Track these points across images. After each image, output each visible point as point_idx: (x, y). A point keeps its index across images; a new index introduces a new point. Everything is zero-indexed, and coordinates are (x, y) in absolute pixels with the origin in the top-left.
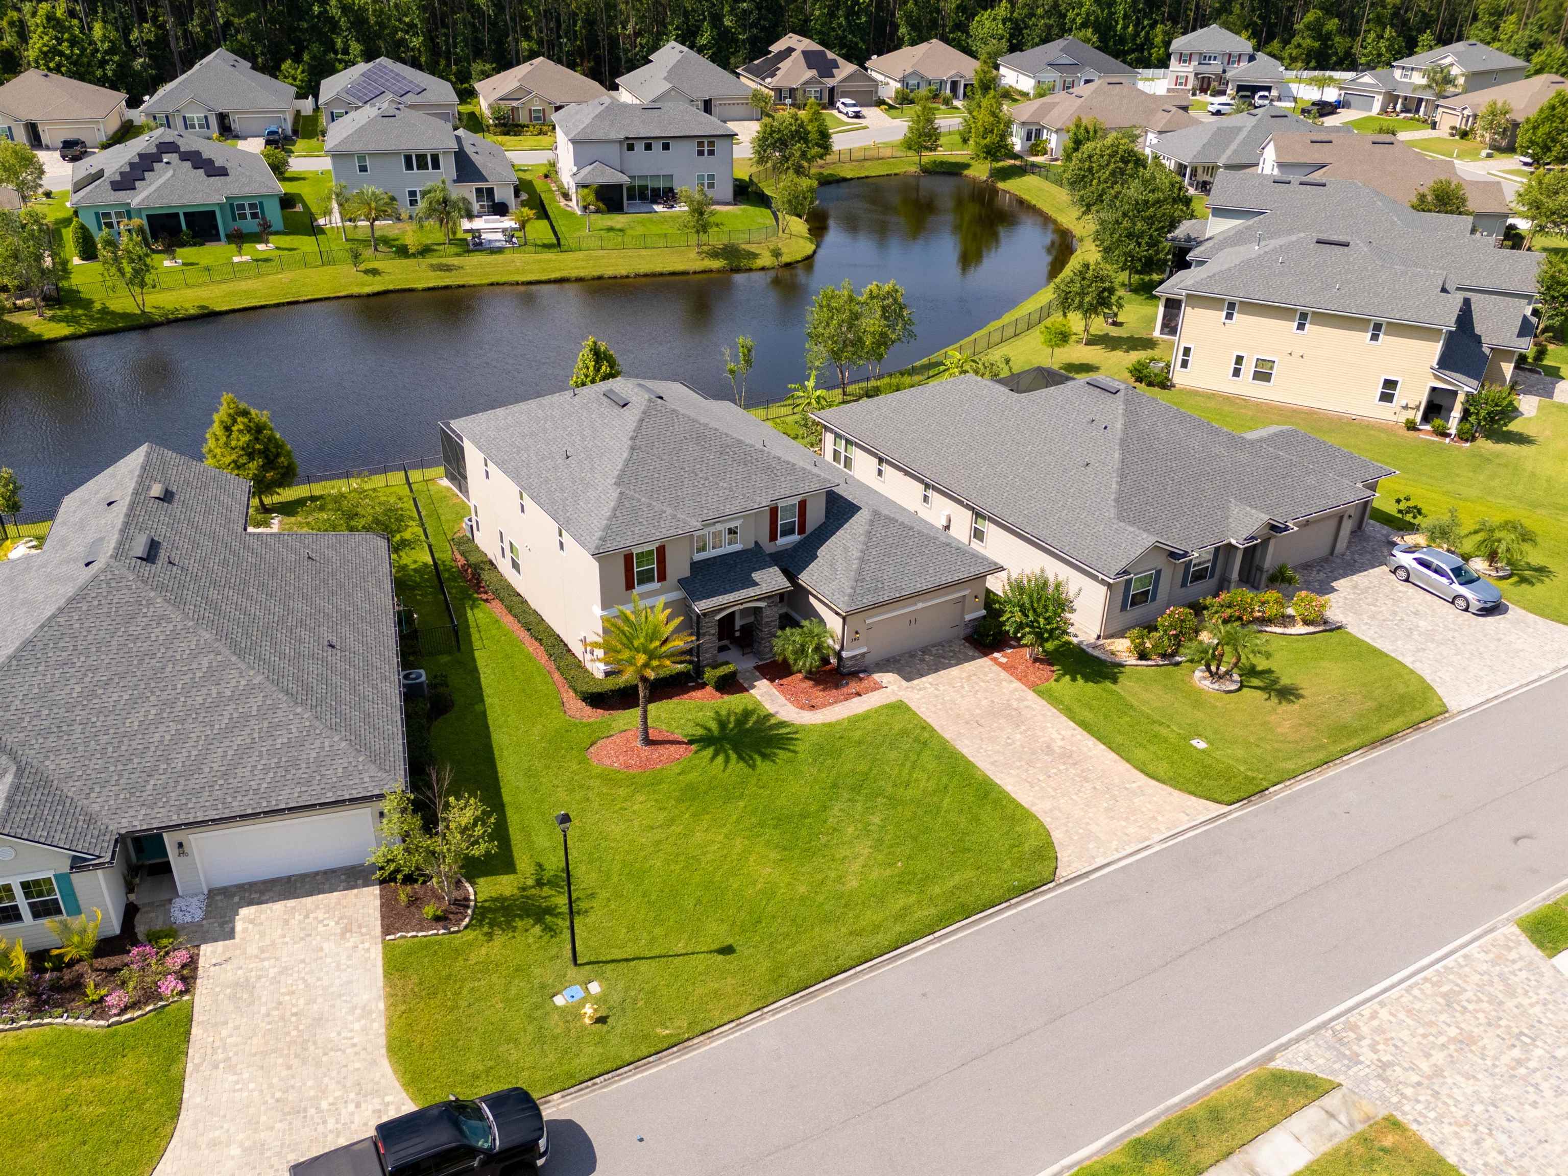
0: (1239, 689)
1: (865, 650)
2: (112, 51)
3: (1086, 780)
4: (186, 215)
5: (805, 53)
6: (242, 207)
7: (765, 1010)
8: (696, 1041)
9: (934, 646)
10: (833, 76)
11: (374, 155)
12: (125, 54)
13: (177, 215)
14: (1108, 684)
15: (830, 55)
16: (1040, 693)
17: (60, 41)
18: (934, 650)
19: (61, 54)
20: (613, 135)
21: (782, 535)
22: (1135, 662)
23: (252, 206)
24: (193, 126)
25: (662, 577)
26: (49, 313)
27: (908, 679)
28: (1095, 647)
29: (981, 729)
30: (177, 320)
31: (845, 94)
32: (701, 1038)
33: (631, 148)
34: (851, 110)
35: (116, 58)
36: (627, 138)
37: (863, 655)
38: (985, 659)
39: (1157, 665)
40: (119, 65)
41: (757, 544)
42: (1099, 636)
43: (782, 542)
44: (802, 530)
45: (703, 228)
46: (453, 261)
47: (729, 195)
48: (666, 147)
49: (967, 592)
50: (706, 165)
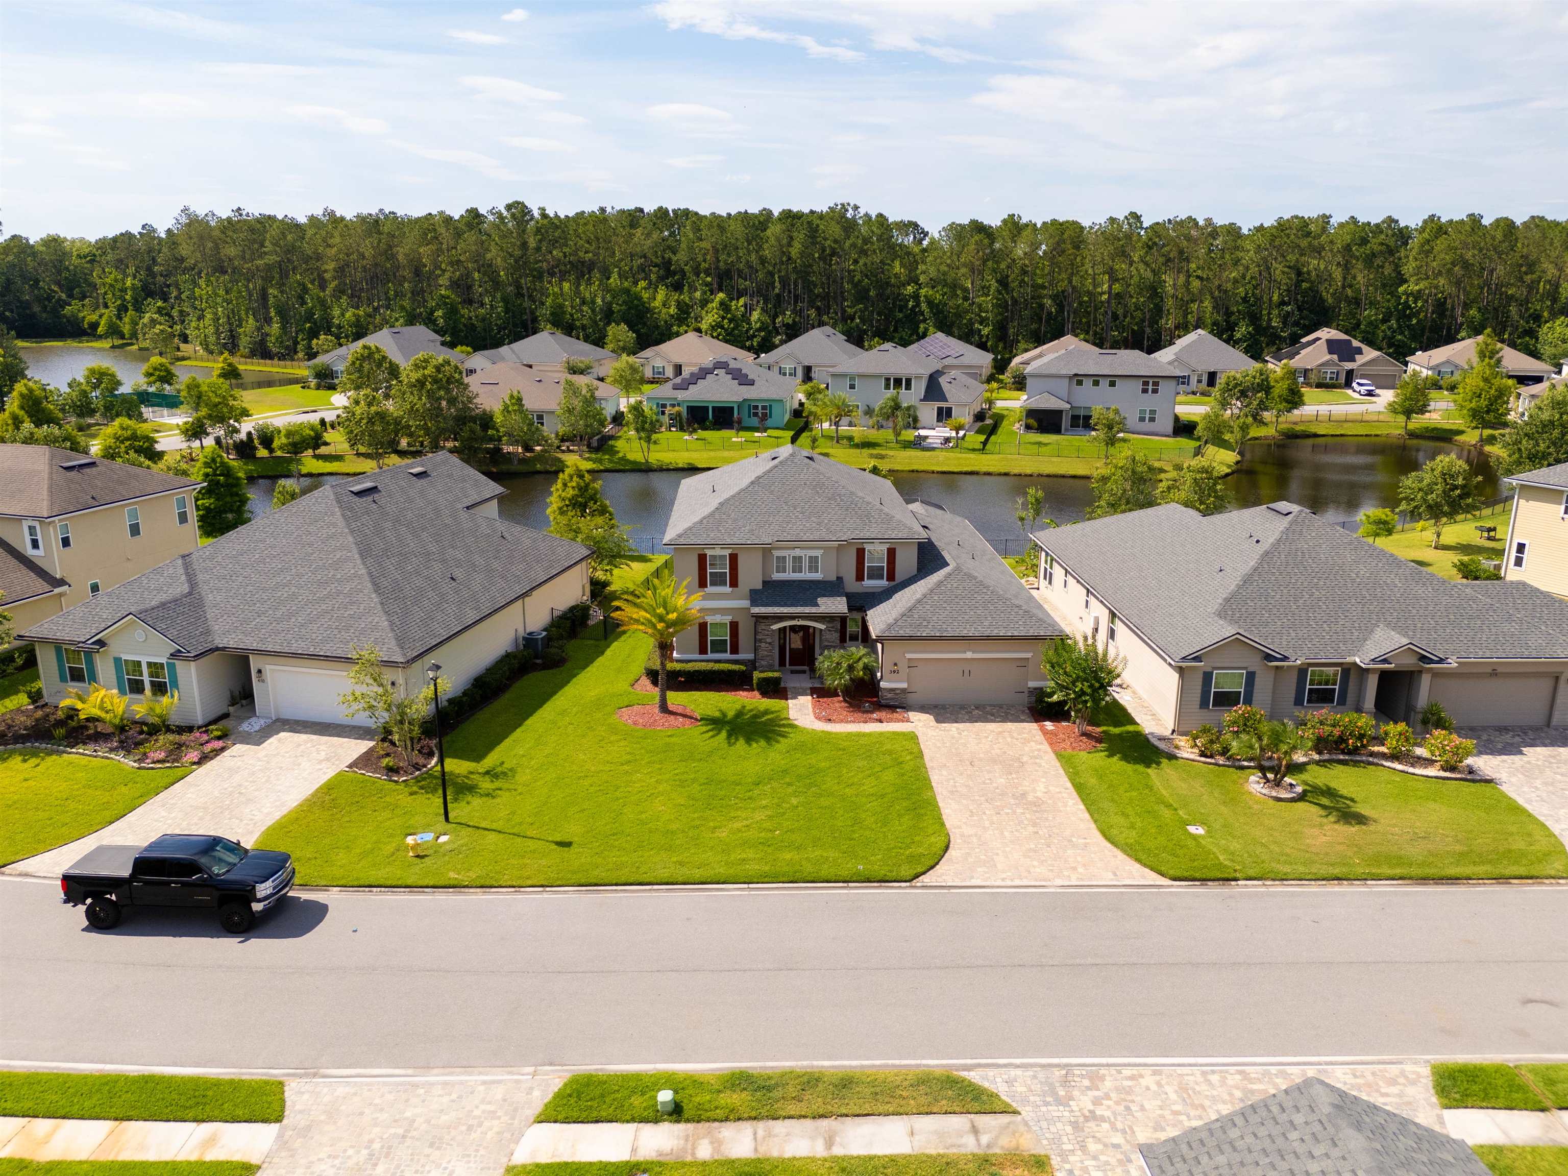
0: (1292, 800)
1: (904, 685)
2: (759, 330)
3: (1035, 825)
4: (713, 408)
5: (1330, 342)
6: (756, 407)
8: (473, 890)
9: (991, 705)
10: (1354, 360)
11: (862, 376)
12: (770, 332)
13: (707, 408)
14: (1144, 767)
15: (1356, 343)
16: (1059, 756)
17: (723, 318)
18: (988, 708)
19: (722, 327)
20: (1064, 372)
21: (869, 578)
22: (1192, 756)
23: (764, 408)
24: (785, 374)
25: (734, 583)
26: (587, 455)
27: (938, 721)
28: (1162, 739)
29: (970, 767)
30: (668, 470)
31: (1363, 377)
32: (479, 890)
33: (1080, 383)
34: (1363, 389)
35: (763, 334)
36: (1076, 375)
37: (904, 691)
38: (1034, 726)
39: (1216, 764)
40: (763, 339)
41: (840, 579)
42: (1173, 731)
43: (869, 584)
44: (891, 577)
45: (1111, 441)
46: (891, 453)
47: (1170, 429)
48: (1113, 384)
49: (1029, 655)
50: (1149, 402)
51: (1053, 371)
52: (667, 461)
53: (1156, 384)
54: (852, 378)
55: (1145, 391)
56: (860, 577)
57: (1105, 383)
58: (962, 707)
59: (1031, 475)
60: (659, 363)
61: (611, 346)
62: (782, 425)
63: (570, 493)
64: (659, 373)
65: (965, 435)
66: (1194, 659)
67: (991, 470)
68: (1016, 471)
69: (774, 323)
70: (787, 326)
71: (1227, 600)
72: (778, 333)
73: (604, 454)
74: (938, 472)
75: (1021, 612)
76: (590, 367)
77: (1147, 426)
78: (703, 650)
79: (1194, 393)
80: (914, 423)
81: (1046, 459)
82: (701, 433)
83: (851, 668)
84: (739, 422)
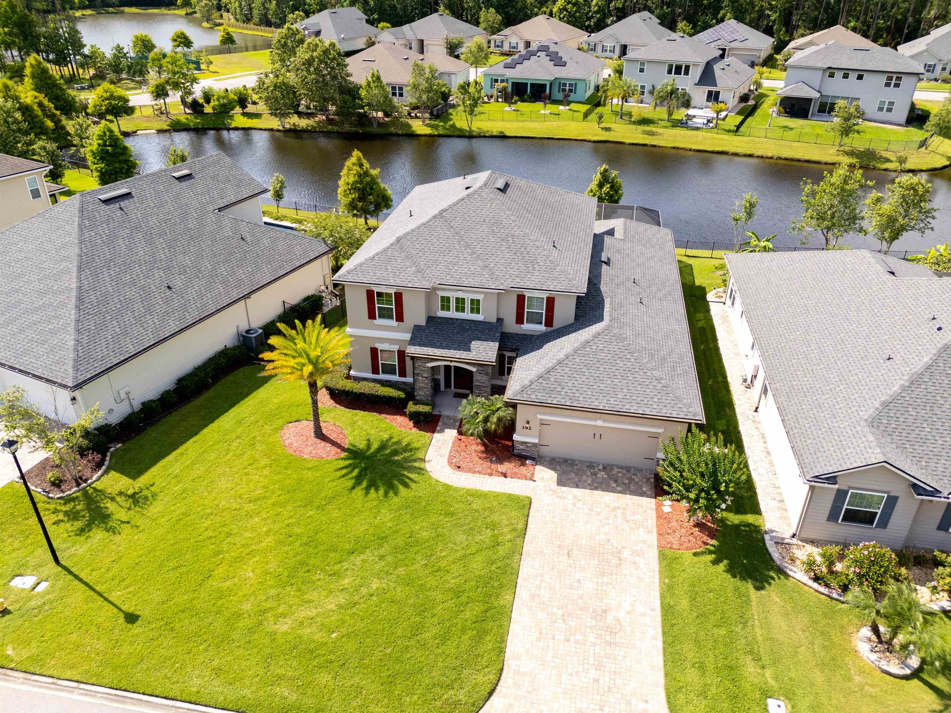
0: (906, 678)
1: (536, 441)
2: (596, 12)
4: (531, 84)
6: (565, 85)
7: (82, 686)
8: (16, 674)
9: (619, 468)
11: (652, 62)
12: (604, 14)
13: (528, 85)
14: (749, 586)
16: (662, 557)
17: (568, 3)
18: (616, 471)
19: (567, 11)
20: (819, 65)
21: (529, 322)
22: (804, 579)
23: (571, 85)
24: (606, 51)
25: (400, 318)
26: (428, 122)
27: (561, 483)
28: (780, 542)
29: (564, 560)
30: (485, 137)
32: (22, 675)
33: (832, 75)
35: (598, 16)
36: (830, 68)
37: (535, 445)
39: (829, 596)
40: (598, 20)
41: (500, 320)
42: (794, 536)
43: (528, 327)
44: (549, 322)
45: (846, 131)
46: (660, 130)
47: (903, 118)
48: (860, 77)
49: (661, 431)
50: (891, 94)
51: (810, 64)
52: (485, 129)
53: (898, 79)
54: (643, 64)
55: (888, 85)
56: (520, 320)
57: (853, 76)
58: (591, 465)
59: (771, 158)
60: (514, 40)
61: (483, 25)
62: (583, 100)
63: (352, 179)
64: (514, 48)
65: (726, 116)
66: (827, 479)
67: (739, 150)
68: (759, 153)
69: (609, 7)
70: (617, 9)
71: (886, 404)
72: (611, 16)
73: (441, 121)
74: (694, 150)
75: (659, 386)
76: (462, 43)
77: (884, 115)
78: (375, 370)
79: (936, 80)
80: (687, 104)
81: (788, 143)
82: (521, 106)
83: (486, 420)
84: (549, 97)
